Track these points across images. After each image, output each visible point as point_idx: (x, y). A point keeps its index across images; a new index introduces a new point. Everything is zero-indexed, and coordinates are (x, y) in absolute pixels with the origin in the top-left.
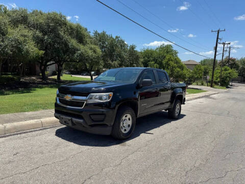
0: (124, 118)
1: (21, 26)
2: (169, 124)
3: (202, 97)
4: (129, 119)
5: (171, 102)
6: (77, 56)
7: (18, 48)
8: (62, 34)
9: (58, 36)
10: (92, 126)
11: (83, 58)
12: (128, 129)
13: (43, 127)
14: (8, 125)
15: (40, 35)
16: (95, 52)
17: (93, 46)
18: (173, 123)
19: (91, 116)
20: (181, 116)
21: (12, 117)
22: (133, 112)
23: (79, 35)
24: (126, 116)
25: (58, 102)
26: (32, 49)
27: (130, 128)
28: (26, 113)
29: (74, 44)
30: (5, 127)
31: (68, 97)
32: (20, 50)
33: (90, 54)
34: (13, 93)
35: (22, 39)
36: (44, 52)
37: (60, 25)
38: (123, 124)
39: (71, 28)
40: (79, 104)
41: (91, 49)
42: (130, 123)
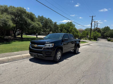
0: (58, 53)
3: (86, 45)
4: (60, 54)
5: (75, 47)
6: (31, 27)
8: (24, 17)
10: (46, 57)
11: (33, 28)
12: (59, 58)
13: (23, 58)
14: (9, 57)
15: (13, 17)
16: (39, 25)
17: (38, 22)
18: (76, 55)
19: (46, 53)
20: (79, 53)
21: (9, 54)
22: (61, 51)
23: (31, 17)
28: (14, 52)
29: (30, 22)
30: (8, 58)
31: (36, 46)
33: (37, 26)
35: (7, 19)
36: (16, 25)
37: (23, 13)
38: (58, 56)
39: (28, 14)
41: (37, 24)
42: (60, 55)
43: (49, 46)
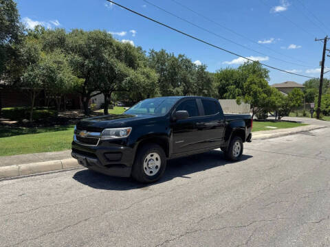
0: (148, 157)
1: (58, 50)
2: (222, 166)
4: (157, 159)
6: (126, 84)
7: (50, 77)
8: (106, 56)
9: (101, 59)
10: (108, 166)
11: (133, 86)
12: (155, 172)
13: (63, 169)
14: (23, 166)
15: (78, 58)
16: (148, 77)
17: (147, 70)
19: (106, 155)
21: (31, 157)
23: (128, 55)
24: (152, 156)
25: (75, 139)
26: (69, 77)
27: (158, 170)
28: (48, 153)
29: (122, 69)
31: (84, 134)
32: (52, 79)
33: (143, 80)
34: (46, 132)
35: (55, 66)
36: (84, 80)
37: (104, 46)
38: (148, 164)
39: (118, 49)
40: (94, 141)
41: (144, 73)
42: (158, 163)
43: (117, 134)
